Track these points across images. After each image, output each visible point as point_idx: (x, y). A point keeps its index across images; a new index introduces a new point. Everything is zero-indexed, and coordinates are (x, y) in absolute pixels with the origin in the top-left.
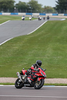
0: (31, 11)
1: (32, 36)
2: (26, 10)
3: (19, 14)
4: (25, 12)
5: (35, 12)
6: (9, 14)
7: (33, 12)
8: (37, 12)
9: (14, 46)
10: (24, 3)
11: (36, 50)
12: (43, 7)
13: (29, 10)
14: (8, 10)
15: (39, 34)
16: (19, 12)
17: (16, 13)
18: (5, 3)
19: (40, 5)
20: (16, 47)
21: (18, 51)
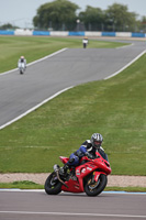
0: (114, 27)
1: (114, 83)
2: (103, 26)
3: (88, 34)
4: (99, 30)
5: (122, 31)
6: (64, 34)
7: (116, 31)
8: (127, 31)
9: (76, 105)
10: (99, 9)
11: (124, 112)
12: (139, 19)
13: (109, 27)
14: (64, 26)
15: (130, 77)
16: (88, 30)
17: (80, 33)
18: (56, 10)
19: (134, 15)
20: (80, 106)
21: (83, 116)
